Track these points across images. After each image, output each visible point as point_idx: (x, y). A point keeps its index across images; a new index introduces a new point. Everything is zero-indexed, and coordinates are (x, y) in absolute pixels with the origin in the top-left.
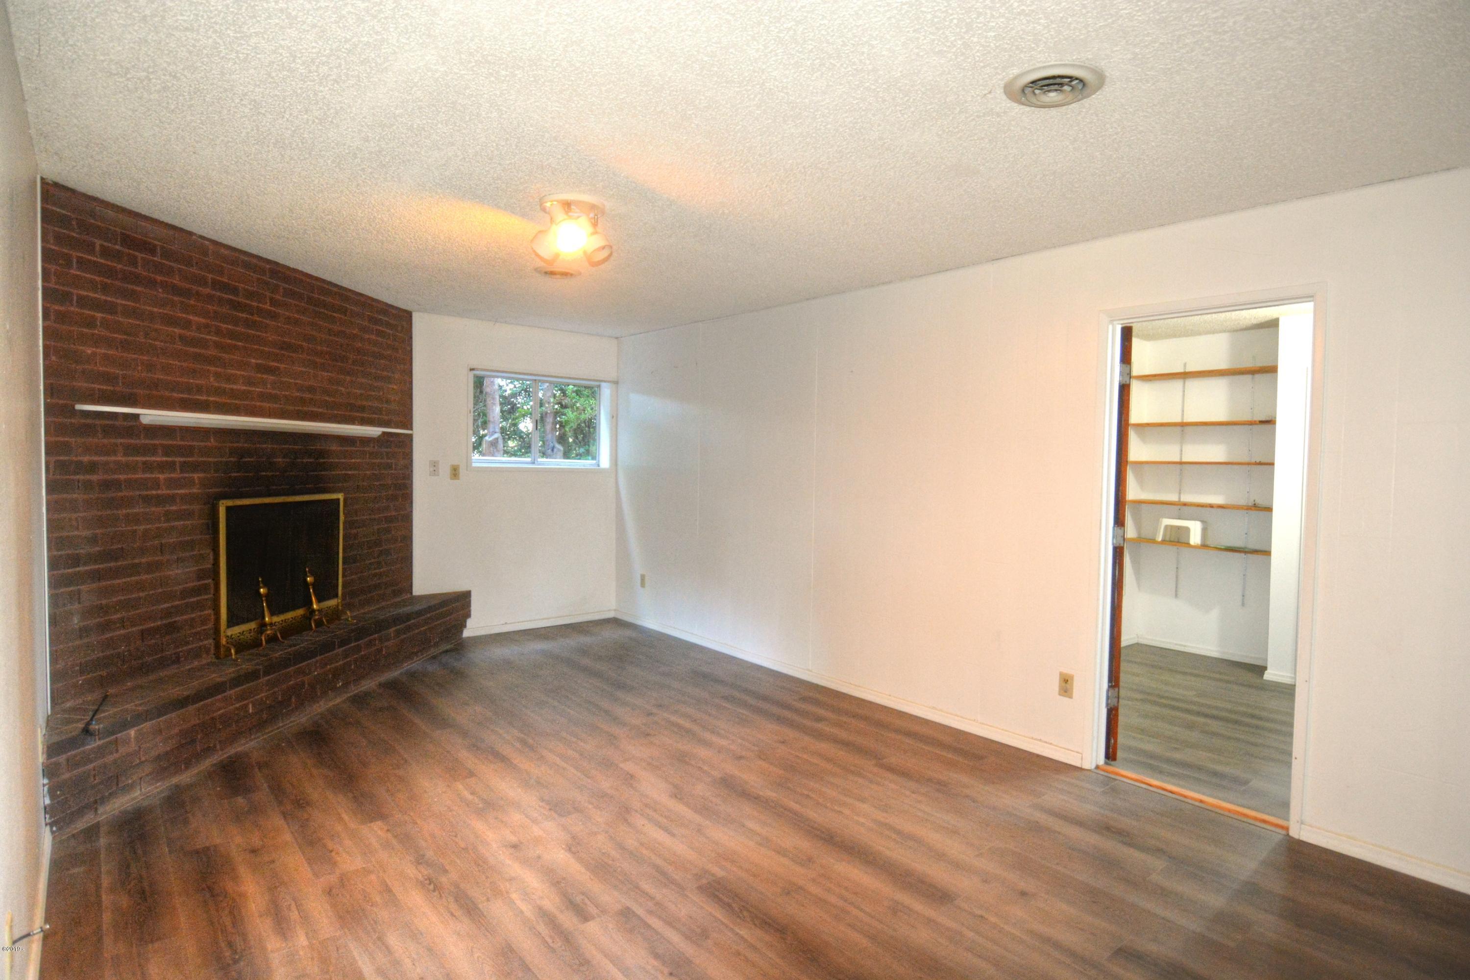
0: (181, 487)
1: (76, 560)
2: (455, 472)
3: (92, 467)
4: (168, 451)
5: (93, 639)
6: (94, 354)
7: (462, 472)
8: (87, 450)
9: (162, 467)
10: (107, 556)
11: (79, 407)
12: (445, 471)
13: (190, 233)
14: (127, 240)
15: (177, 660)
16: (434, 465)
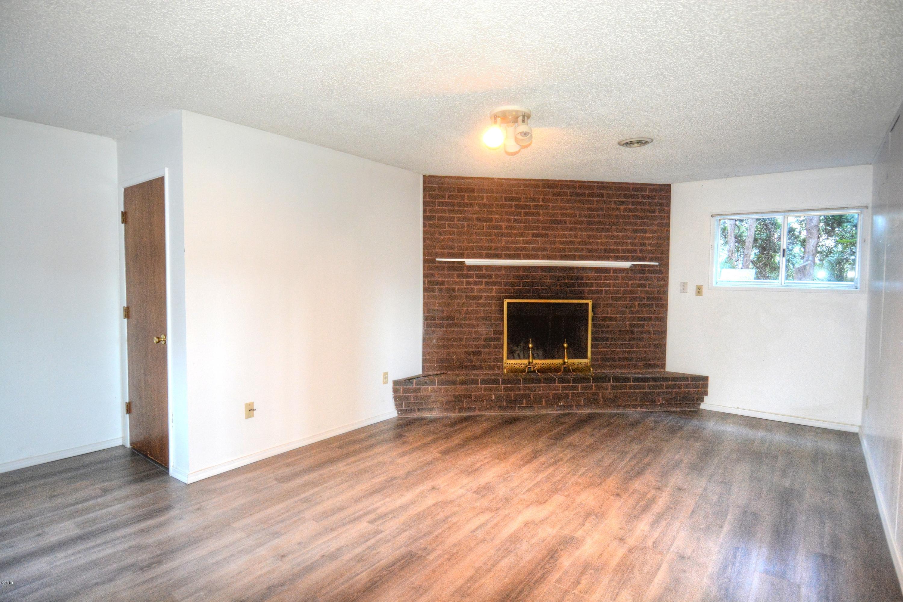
0: (485, 292)
1: (434, 318)
2: (699, 291)
3: (443, 283)
4: (478, 276)
5: (442, 350)
6: (444, 238)
7: (704, 291)
8: (441, 276)
9: (476, 283)
10: (448, 318)
11: (437, 259)
12: (691, 289)
13: (493, 179)
14: (460, 190)
15: (481, 368)
16: (684, 286)
